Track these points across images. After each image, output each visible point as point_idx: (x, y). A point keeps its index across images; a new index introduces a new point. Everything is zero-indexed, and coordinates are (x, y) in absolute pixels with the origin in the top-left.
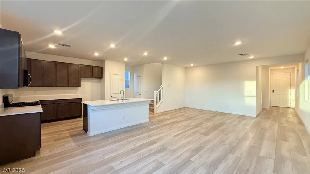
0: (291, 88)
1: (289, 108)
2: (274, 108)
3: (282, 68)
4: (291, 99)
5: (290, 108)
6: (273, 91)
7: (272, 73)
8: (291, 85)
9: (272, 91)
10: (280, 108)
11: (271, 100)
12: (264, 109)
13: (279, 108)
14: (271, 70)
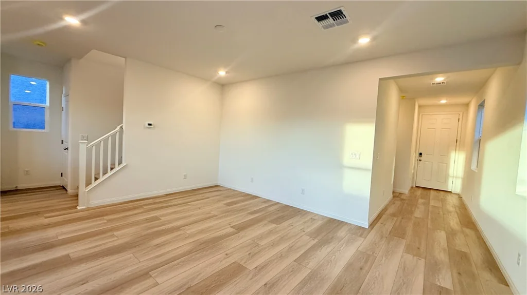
0: (457, 148)
1: (449, 194)
2: (419, 192)
3: (443, 101)
4: (455, 175)
5: (451, 192)
6: (421, 154)
7: (421, 115)
8: (458, 143)
9: (418, 154)
10: (431, 191)
11: (414, 173)
12: (396, 195)
13: (428, 191)
14: (420, 107)
